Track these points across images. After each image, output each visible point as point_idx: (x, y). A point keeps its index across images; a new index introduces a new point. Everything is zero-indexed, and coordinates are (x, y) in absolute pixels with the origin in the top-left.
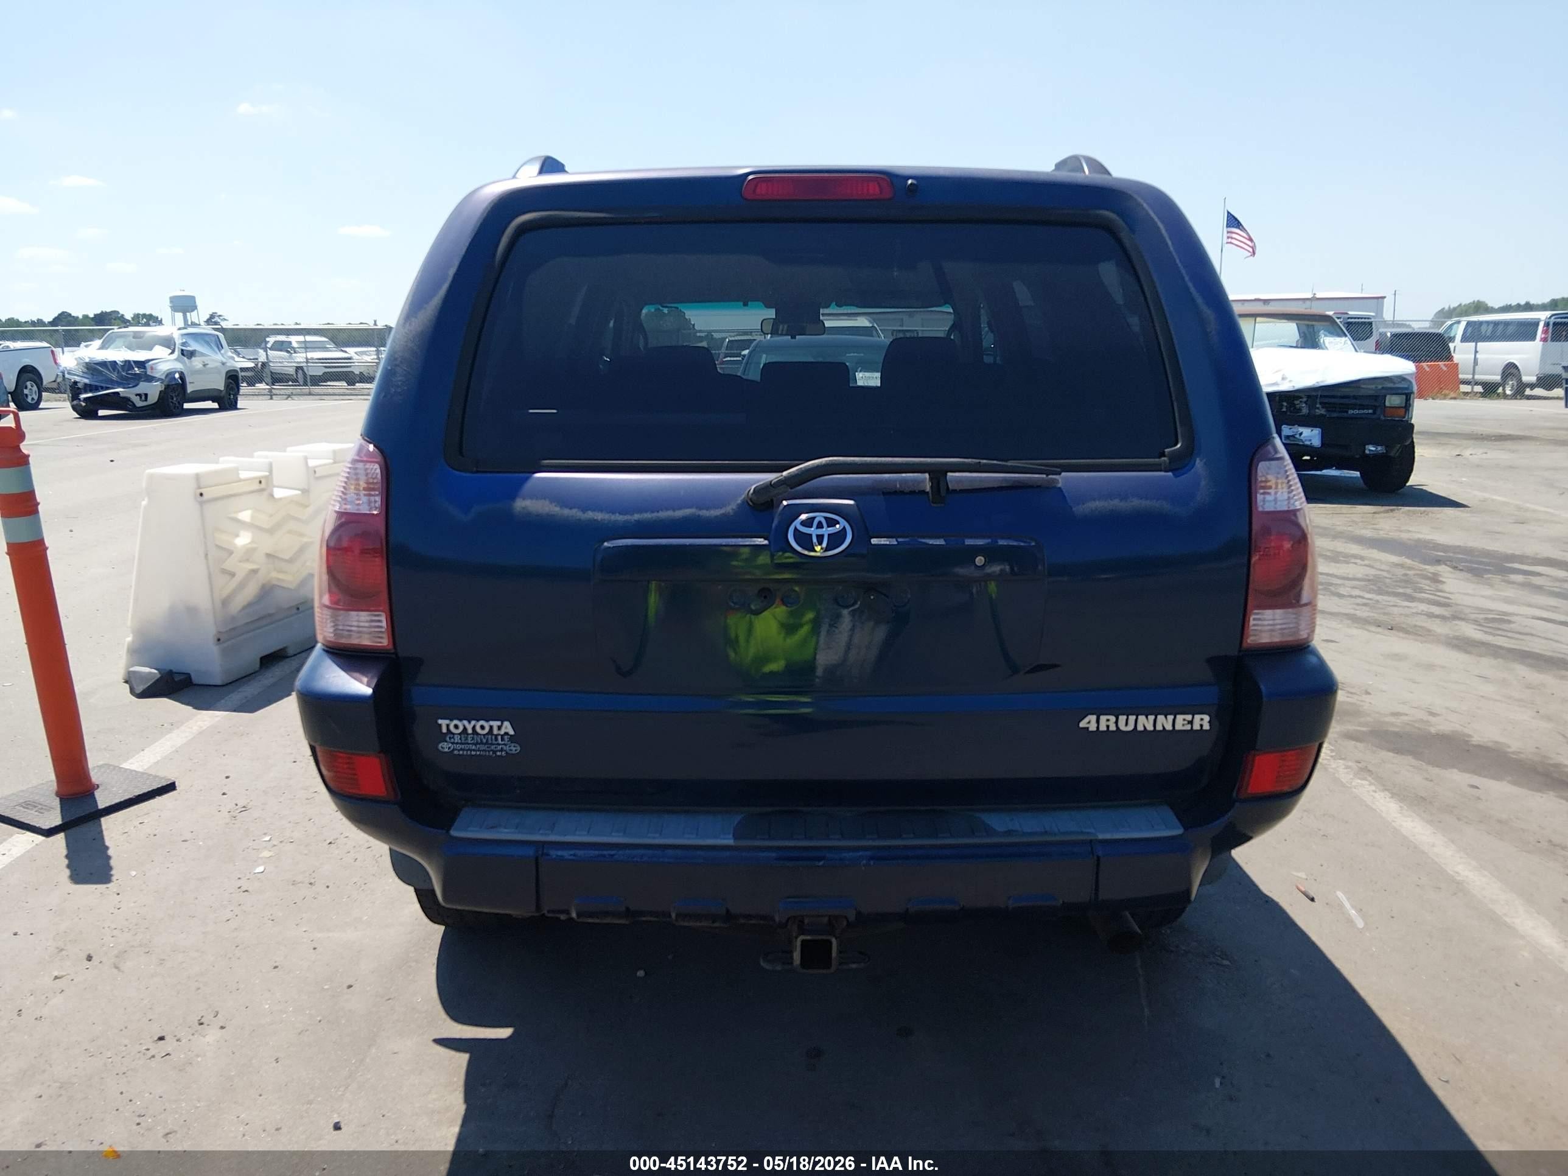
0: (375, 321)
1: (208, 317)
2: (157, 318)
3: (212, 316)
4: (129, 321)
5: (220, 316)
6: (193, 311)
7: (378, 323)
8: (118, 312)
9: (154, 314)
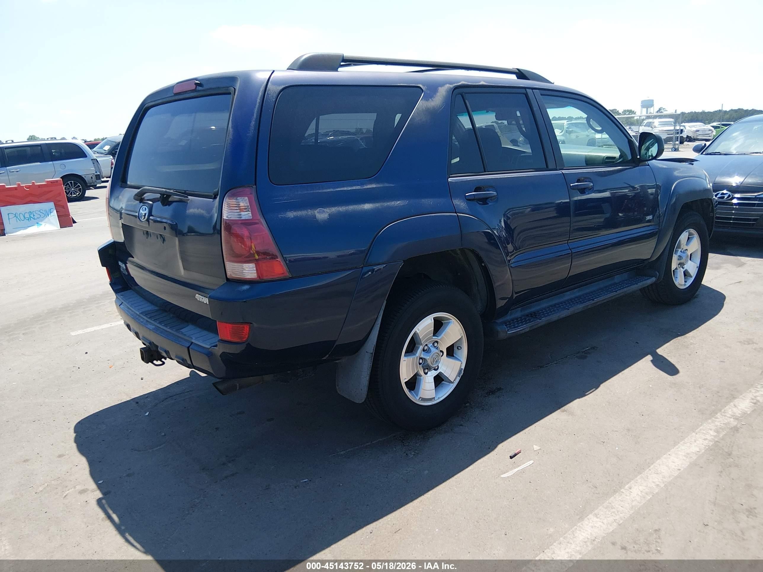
0: (676, 110)
1: (658, 110)
2: (634, 111)
3: (660, 109)
4: (620, 113)
5: (664, 109)
6: (651, 107)
7: (677, 112)
8: (616, 110)
9: (633, 110)
